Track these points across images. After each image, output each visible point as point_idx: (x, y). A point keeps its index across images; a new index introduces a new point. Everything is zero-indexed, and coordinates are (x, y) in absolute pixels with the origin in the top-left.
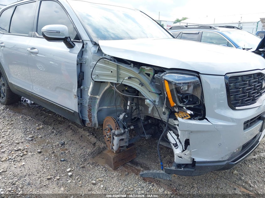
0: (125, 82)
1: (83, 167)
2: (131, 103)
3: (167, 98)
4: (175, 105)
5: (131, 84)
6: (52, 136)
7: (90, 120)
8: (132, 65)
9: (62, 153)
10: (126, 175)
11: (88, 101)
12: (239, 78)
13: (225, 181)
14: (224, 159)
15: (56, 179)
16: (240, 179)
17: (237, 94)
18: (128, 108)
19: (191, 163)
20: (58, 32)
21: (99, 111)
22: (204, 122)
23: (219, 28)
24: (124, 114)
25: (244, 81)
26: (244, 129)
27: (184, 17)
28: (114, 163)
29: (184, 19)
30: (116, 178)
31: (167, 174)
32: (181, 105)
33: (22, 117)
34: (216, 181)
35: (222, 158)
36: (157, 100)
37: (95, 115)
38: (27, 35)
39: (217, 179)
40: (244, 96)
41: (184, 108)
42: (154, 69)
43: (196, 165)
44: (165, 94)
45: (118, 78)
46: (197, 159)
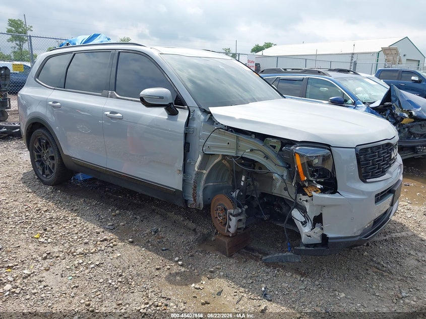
0: (245, 155)
1: (192, 256)
2: (246, 179)
3: (298, 171)
4: (306, 178)
5: (254, 157)
6: (137, 222)
7: (195, 200)
8: (253, 136)
9: (159, 242)
10: (244, 262)
11: (194, 176)
12: (369, 149)
13: (356, 263)
14: (356, 235)
15: (166, 269)
16: (372, 260)
17: (367, 167)
18: (242, 184)
19: (321, 242)
20: (161, 98)
21: (205, 189)
22: (336, 196)
23: (330, 73)
24: (238, 191)
25: (374, 153)
26: (376, 202)
27: (268, 42)
28: (228, 249)
29: (268, 46)
30: (234, 265)
31: (296, 255)
32: (311, 179)
33: (84, 201)
34: (346, 263)
35: (355, 233)
36: (285, 174)
37: (200, 193)
38: (101, 94)
39: (347, 261)
40: (374, 168)
41: (314, 182)
42: (282, 142)
43: (329, 241)
44: (295, 167)
45: (237, 150)
46: (329, 235)
